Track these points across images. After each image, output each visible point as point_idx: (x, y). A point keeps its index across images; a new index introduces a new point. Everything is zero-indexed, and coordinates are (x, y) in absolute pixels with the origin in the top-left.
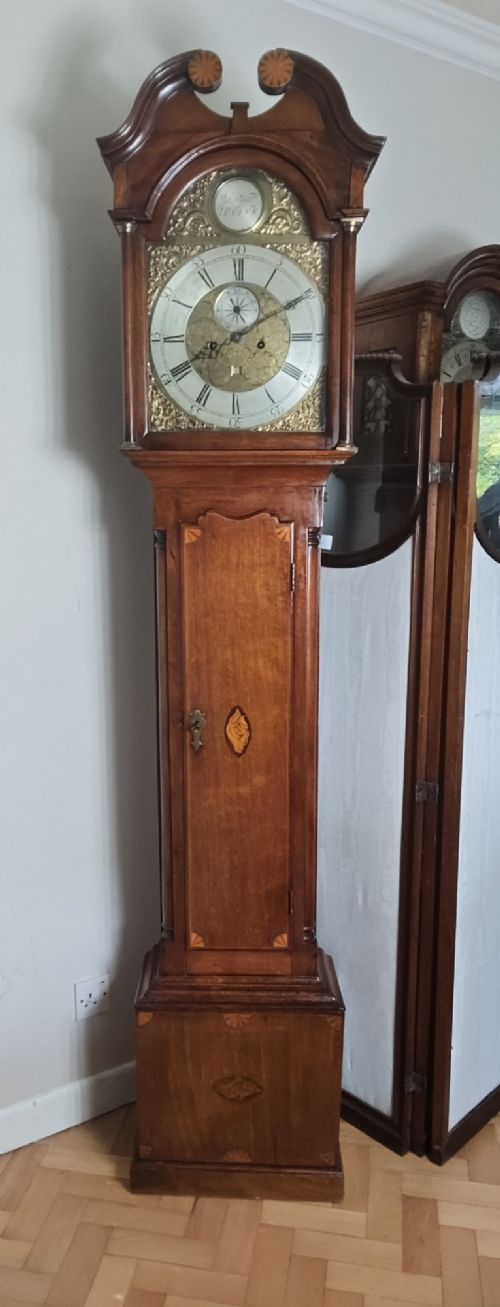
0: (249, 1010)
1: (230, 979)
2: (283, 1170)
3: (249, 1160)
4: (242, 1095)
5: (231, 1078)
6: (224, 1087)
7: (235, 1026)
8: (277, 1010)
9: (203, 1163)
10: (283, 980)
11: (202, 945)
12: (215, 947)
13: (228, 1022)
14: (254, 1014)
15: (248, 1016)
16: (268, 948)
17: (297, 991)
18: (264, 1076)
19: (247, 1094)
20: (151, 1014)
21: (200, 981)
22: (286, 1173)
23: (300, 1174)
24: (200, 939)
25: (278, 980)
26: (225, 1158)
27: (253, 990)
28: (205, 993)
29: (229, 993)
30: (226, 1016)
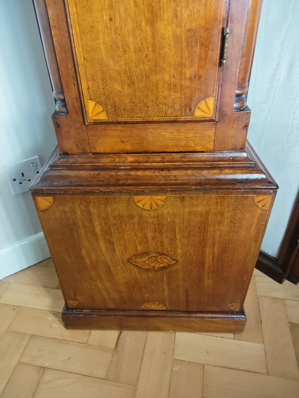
0: (164, 192)
1: (141, 158)
2: (193, 315)
3: (165, 308)
4: (157, 266)
5: (146, 253)
6: (138, 260)
7: (147, 207)
8: (196, 189)
9: (124, 310)
10: (205, 156)
11: (103, 117)
12: (120, 119)
13: (140, 204)
14: (169, 194)
15: (163, 197)
16: (189, 118)
17: (221, 168)
18: (179, 251)
19: (162, 265)
20: (50, 198)
21: (105, 161)
22: (196, 317)
23: (208, 318)
24: (100, 108)
25: (200, 155)
26: (142, 307)
27: (169, 169)
28: (113, 173)
29: (139, 173)
30: (136, 198)
